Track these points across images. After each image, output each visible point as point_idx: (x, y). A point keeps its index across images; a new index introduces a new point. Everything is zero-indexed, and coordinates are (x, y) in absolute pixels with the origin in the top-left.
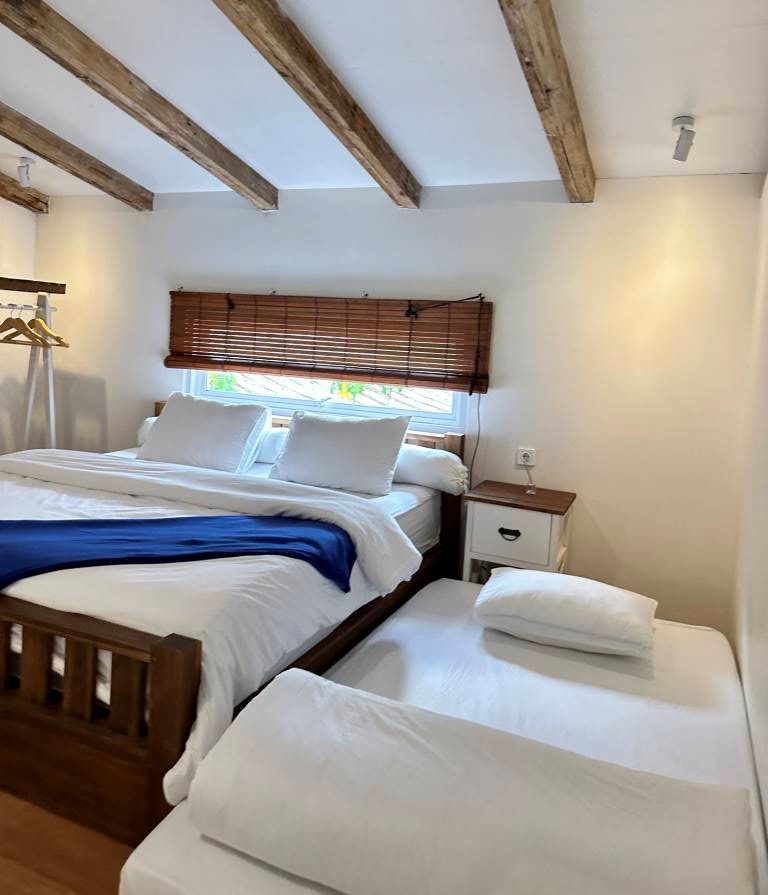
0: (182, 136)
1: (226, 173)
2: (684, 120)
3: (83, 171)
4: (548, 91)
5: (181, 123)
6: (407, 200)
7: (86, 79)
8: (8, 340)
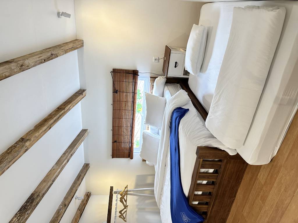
0: (68, 155)
1: (78, 143)
2: (59, 15)
3: (79, 182)
4: (52, 55)
5: (65, 156)
6: (84, 93)
7: (53, 181)
8: (126, 201)
